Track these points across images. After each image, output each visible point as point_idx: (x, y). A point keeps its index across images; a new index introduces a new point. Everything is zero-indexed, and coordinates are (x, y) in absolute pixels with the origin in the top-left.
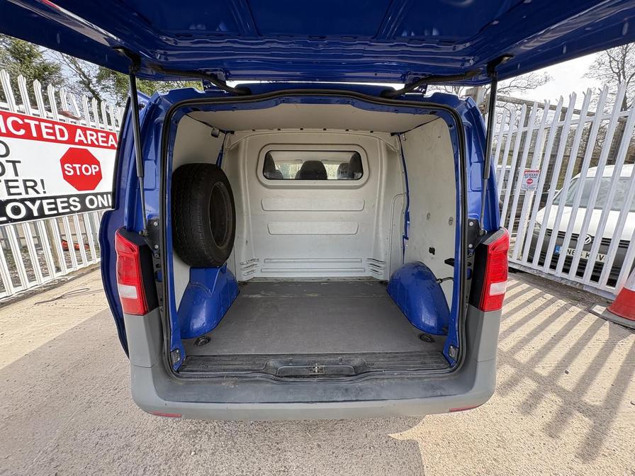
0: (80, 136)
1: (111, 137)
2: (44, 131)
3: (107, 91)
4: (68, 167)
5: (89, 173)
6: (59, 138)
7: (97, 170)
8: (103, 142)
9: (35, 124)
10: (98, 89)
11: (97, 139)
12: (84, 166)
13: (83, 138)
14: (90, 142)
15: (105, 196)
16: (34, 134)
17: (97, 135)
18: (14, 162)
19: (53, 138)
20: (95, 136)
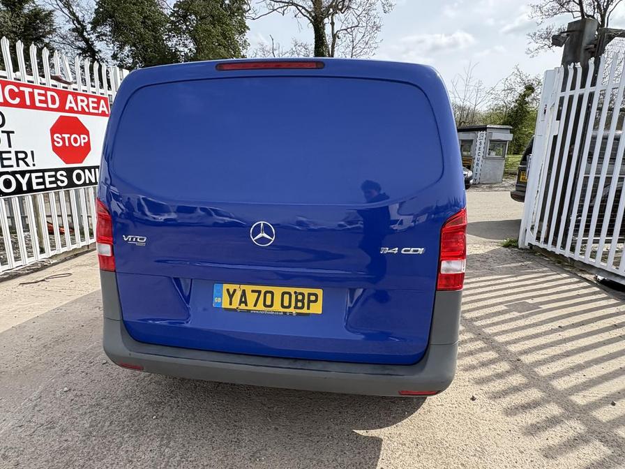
0: (71, 103)
1: (102, 102)
2: (37, 98)
3: (103, 40)
4: (58, 137)
5: (78, 144)
6: (51, 106)
7: (86, 140)
8: (94, 108)
9: (29, 92)
10: (93, 37)
11: (88, 106)
12: (73, 136)
13: (73, 105)
14: (80, 109)
15: (93, 170)
16: (28, 103)
17: (88, 100)
18: (8, 133)
19: (44, 105)
20: (86, 103)
